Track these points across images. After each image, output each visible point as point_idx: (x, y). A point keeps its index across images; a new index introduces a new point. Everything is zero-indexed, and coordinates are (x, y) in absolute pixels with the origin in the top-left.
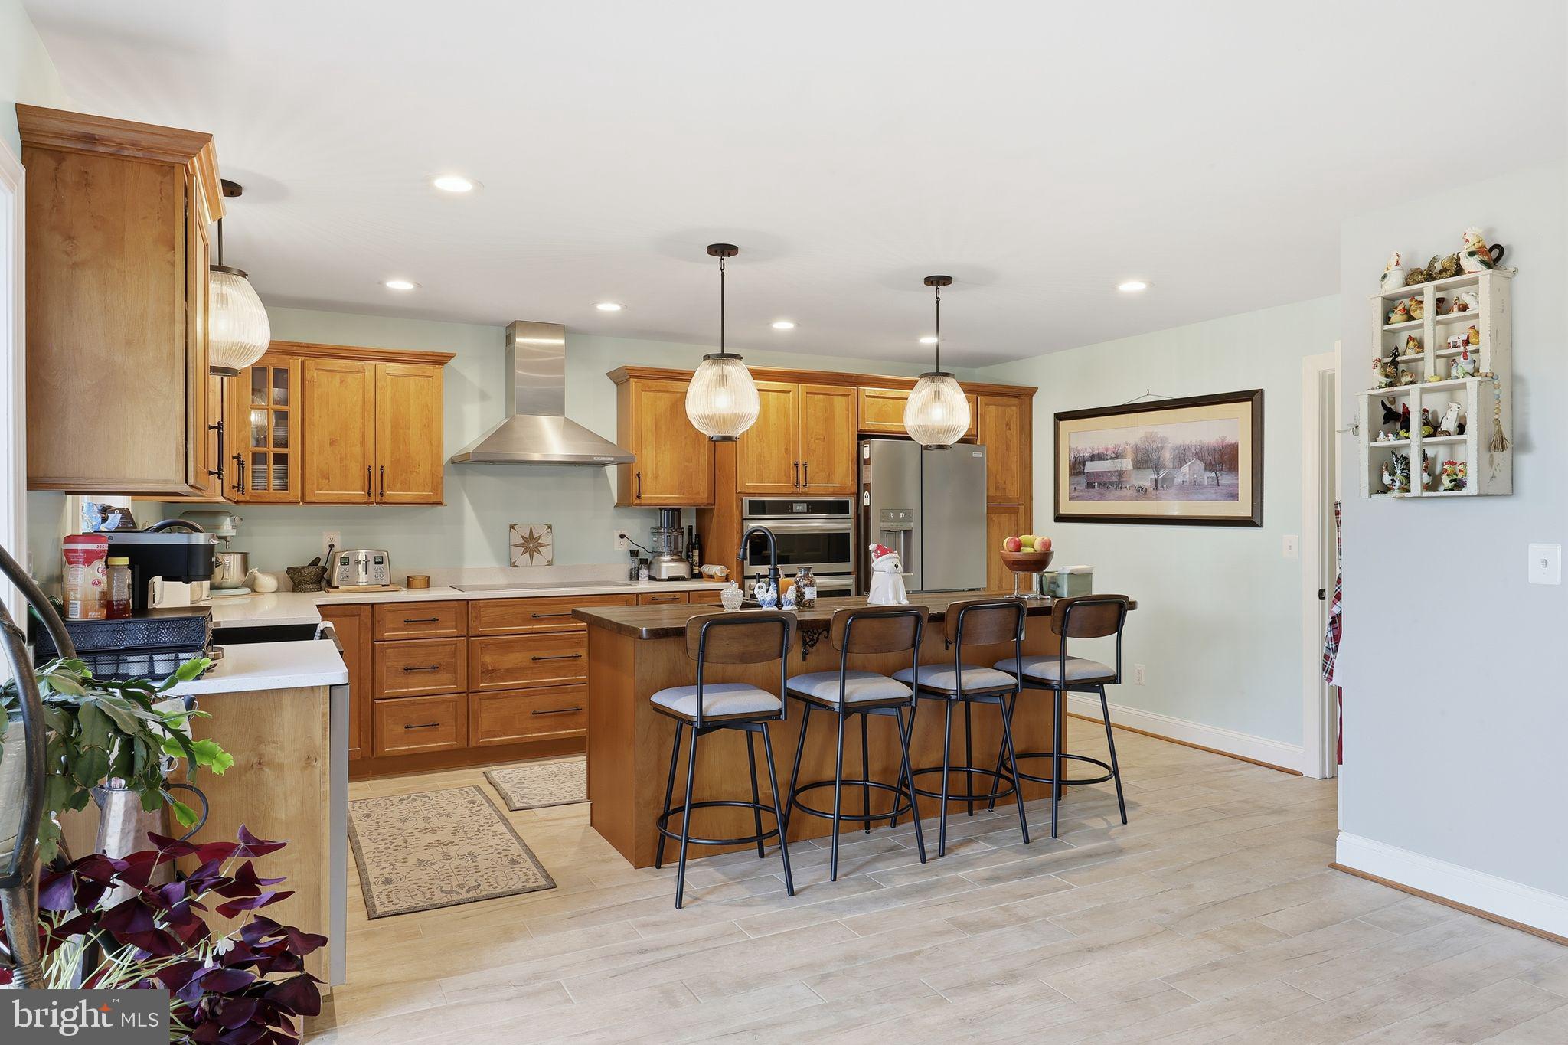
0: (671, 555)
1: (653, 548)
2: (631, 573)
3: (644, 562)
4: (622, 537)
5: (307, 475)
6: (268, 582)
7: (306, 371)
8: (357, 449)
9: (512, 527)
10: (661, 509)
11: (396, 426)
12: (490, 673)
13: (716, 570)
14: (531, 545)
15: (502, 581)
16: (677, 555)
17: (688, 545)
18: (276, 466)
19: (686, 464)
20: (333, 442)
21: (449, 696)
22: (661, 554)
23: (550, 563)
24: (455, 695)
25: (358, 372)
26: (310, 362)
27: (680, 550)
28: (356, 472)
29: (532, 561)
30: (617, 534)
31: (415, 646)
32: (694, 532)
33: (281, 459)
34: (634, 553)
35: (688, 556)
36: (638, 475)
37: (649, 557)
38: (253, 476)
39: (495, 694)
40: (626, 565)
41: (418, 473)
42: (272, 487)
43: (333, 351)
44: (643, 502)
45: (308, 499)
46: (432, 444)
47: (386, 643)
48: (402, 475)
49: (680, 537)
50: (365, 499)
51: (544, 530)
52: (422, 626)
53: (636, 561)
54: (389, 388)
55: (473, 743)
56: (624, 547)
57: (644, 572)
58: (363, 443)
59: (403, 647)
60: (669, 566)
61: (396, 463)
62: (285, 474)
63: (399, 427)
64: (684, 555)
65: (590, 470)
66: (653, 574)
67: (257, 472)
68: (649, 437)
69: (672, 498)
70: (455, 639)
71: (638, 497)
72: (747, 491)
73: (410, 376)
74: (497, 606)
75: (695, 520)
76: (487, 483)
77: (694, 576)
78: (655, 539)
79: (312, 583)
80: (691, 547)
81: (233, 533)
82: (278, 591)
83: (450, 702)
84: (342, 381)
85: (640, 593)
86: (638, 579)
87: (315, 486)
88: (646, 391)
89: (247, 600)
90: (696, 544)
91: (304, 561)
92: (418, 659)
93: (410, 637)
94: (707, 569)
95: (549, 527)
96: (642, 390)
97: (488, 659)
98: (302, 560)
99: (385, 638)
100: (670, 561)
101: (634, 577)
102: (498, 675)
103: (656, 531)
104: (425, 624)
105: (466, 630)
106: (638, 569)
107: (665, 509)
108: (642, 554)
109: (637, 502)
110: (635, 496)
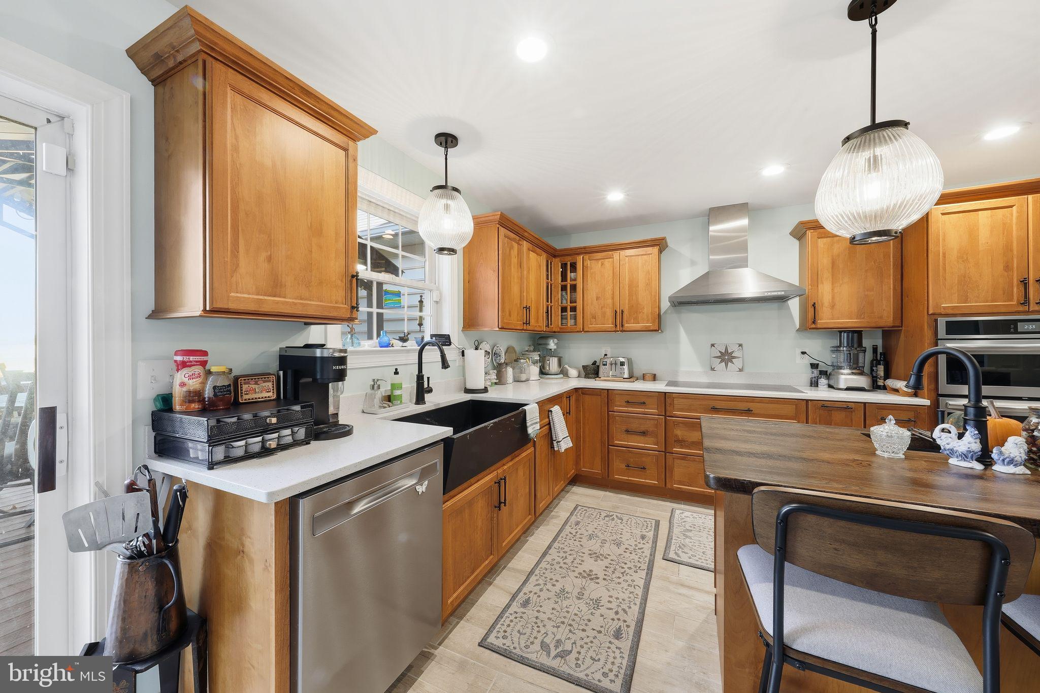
0: (850, 369)
1: (833, 363)
2: (811, 381)
3: (823, 373)
4: (803, 353)
5: (585, 317)
6: (573, 372)
7: (584, 261)
8: (610, 301)
9: (713, 345)
10: (841, 332)
11: (630, 286)
12: (681, 442)
13: (901, 385)
14: (726, 357)
15: (704, 380)
16: (857, 369)
17: (872, 362)
18: (572, 313)
19: (866, 293)
20: (597, 298)
21: (653, 452)
22: (840, 368)
23: (741, 370)
24: (657, 452)
25: (610, 258)
26: (587, 257)
27: (860, 365)
28: (609, 314)
29: (727, 368)
30: (799, 351)
31: (633, 418)
32: (880, 350)
33: (574, 309)
34: (814, 366)
35: (872, 370)
36: (814, 305)
37: (830, 370)
38: (562, 318)
39: (684, 457)
40: (807, 374)
41: (644, 313)
42: (569, 324)
43: (597, 248)
44: (819, 326)
45: (585, 330)
46: (651, 295)
47: (615, 413)
48: (634, 314)
49: (861, 355)
50: (614, 329)
51: (736, 348)
52: (637, 406)
53: (816, 372)
54: (627, 264)
55: (668, 486)
56: (807, 361)
57: (823, 381)
58: (613, 298)
59: (625, 417)
60: (846, 377)
61: (631, 307)
62: (575, 318)
63: (633, 286)
64: (867, 369)
65: (775, 305)
66: (832, 383)
67: (563, 317)
68: (826, 275)
69: (851, 322)
70: (657, 416)
71: (814, 322)
72: (943, 312)
73: (639, 255)
74: (686, 398)
75: (881, 340)
76: (696, 317)
77: (875, 387)
78: (834, 356)
79: (591, 374)
80: (875, 362)
81: (555, 347)
82: (579, 377)
83: (653, 456)
84: (602, 264)
85: (810, 400)
86: (817, 386)
87: (589, 323)
88: (822, 238)
89: (562, 380)
90: (881, 360)
91: (590, 363)
92: (634, 426)
93: (629, 412)
94: (890, 383)
95: (740, 345)
96: (819, 238)
97: (679, 432)
98: (588, 362)
99: (615, 410)
100: (849, 374)
101: (814, 384)
102: (687, 445)
103: (836, 349)
104: (638, 405)
105: (664, 412)
106: (818, 378)
107: (845, 332)
108: (822, 367)
109: (813, 326)
110: (810, 322)
